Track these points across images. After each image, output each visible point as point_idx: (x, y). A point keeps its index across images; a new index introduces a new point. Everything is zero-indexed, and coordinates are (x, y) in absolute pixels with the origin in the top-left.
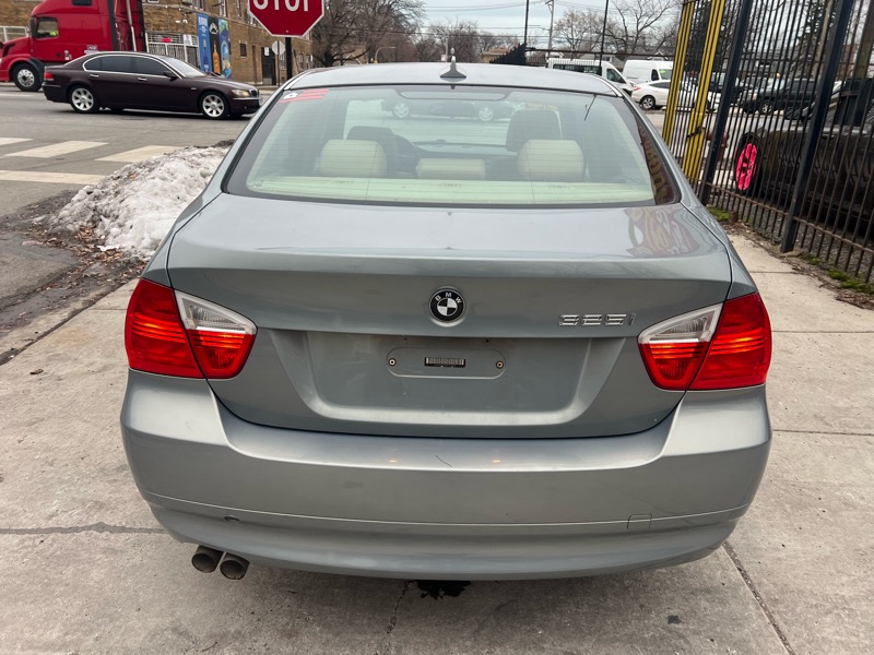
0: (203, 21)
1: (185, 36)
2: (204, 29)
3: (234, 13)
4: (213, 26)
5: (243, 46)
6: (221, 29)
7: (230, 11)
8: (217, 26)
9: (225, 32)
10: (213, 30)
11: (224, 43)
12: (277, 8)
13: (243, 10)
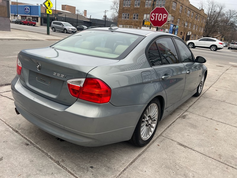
0: (172, 26)
1: (166, 29)
2: (172, 28)
3: (181, 24)
4: (174, 27)
5: (181, 33)
6: (176, 28)
7: (180, 23)
8: (176, 27)
9: (177, 29)
10: (174, 28)
11: (176, 31)
12: (156, 20)
13: (184, 23)
